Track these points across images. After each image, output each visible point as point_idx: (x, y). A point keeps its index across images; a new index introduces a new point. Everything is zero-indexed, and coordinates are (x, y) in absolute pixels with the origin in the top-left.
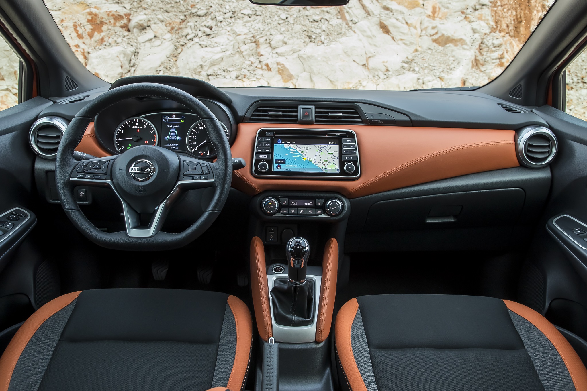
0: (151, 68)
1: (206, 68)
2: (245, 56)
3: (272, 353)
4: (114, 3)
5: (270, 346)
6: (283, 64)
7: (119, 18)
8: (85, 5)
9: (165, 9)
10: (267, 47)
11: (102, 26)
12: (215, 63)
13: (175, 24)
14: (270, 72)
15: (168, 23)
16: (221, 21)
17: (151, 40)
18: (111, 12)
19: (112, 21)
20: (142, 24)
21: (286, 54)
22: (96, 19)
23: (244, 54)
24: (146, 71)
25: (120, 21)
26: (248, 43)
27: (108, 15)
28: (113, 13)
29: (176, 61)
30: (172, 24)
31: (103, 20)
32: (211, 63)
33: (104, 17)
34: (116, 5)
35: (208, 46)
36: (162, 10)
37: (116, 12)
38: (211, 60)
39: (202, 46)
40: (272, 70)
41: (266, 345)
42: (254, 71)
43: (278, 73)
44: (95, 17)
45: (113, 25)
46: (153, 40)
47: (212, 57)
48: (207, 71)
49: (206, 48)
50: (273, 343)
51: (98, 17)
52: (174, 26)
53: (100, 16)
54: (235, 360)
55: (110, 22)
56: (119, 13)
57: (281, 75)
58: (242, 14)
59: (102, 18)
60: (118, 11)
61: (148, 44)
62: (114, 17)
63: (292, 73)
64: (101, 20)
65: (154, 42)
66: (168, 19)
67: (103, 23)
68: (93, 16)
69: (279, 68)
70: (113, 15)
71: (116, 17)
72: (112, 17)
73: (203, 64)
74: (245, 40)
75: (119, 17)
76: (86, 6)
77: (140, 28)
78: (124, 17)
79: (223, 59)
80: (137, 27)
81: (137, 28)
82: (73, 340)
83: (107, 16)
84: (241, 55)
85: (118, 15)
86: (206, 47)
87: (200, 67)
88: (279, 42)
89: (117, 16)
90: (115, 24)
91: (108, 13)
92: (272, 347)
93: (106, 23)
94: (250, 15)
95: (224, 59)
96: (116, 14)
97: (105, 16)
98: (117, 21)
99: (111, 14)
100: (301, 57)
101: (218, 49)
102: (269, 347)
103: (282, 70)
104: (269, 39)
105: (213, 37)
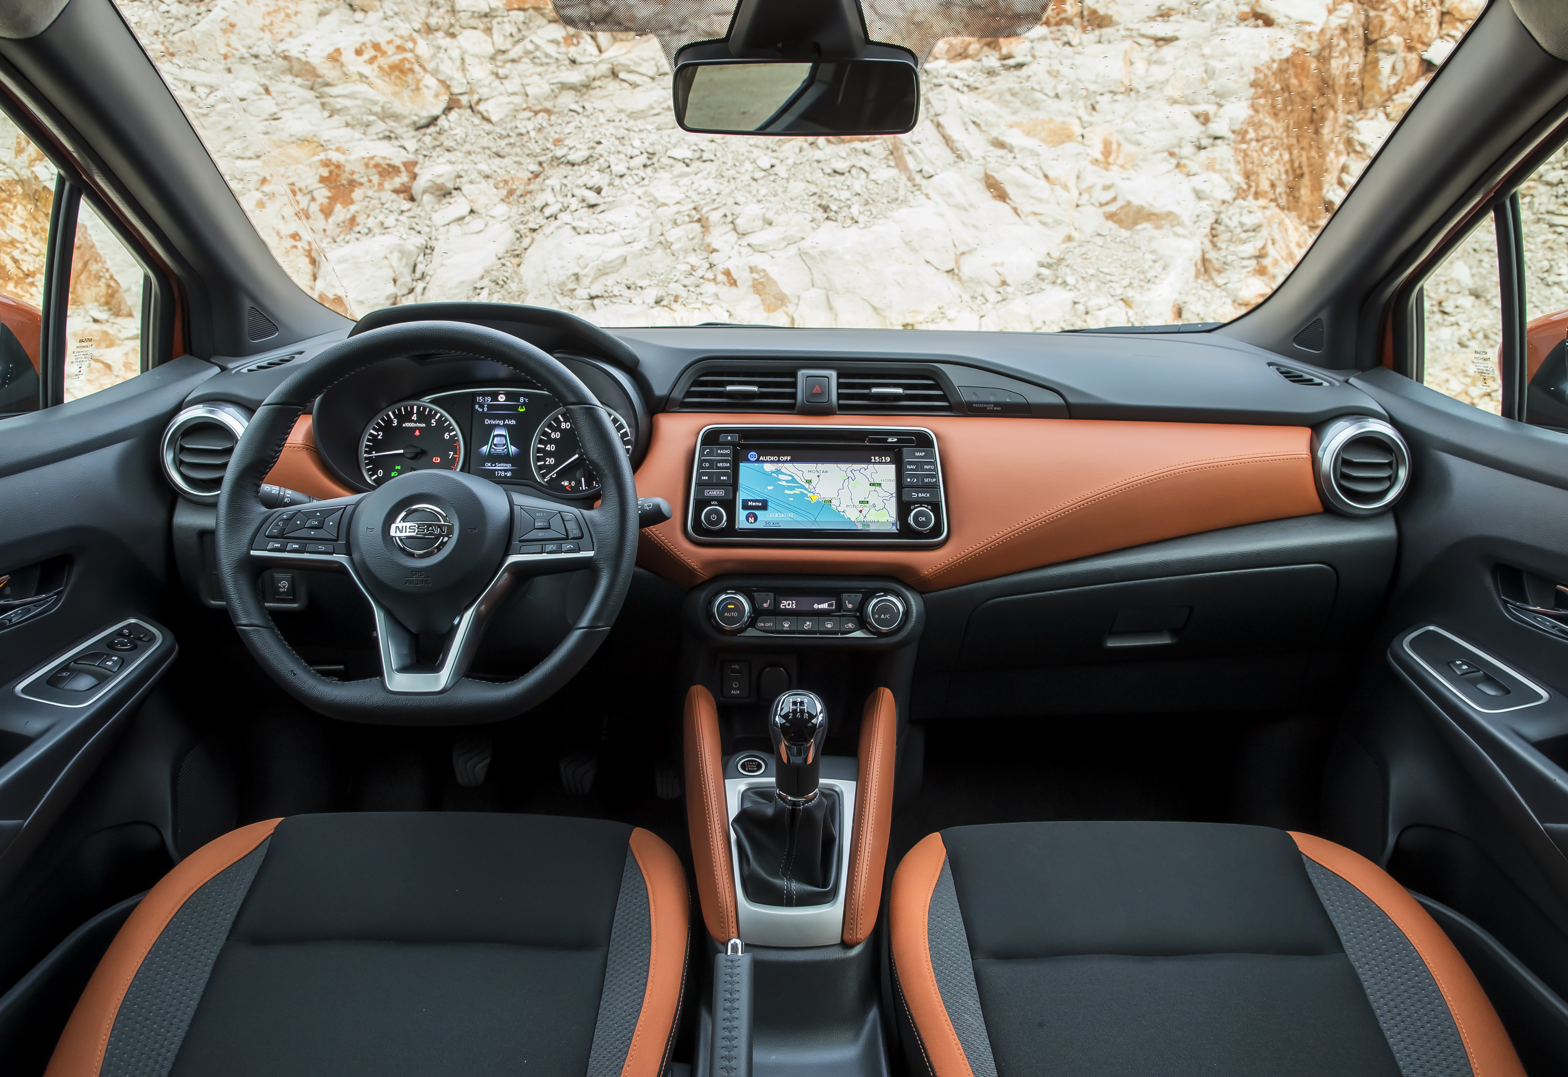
0: (462, 282)
1: (586, 281)
2: (676, 254)
3: (736, 979)
4: (379, 139)
5: (732, 961)
6: (764, 271)
7: (389, 173)
8: (315, 145)
9: (494, 150)
10: (726, 233)
11: (353, 191)
12: (608, 270)
13: (517, 183)
14: (733, 289)
15: (501, 181)
16: (621, 174)
17: (462, 219)
18: (372, 158)
19: (376, 179)
20: (443, 184)
21: (771, 248)
22: (338, 175)
23: (674, 247)
24: (450, 289)
25: (392, 178)
26: (684, 223)
27: (367, 165)
28: (378, 160)
29: (519, 265)
30: (511, 182)
31: (356, 177)
32: (600, 270)
33: (356, 170)
34: (385, 143)
35: (591, 231)
36: (487, 152)
37: (384, 158)
38: (599, 262)
39: (579, 230)
40: (738, 283)
41: (721, 957)
42: (698, 286)
43: (752, 290)
44: (336, 171)
45: (376, 187)
46: (467, 220)
47: (600, 256)
48: (589, 288)
49: (588, 235)
50: (740, 953)
51: (344, 171)
52: (514, 187)
53: (348, 168)
54: (648, 992)
55: (370, 181)
56: (390, 159)
57: (760, 295)
58: (670, 157)
59: (353, 173)
60: (389, 156)
61: (454, 227)
62: (380, 169)
63: (786, 290)
64: (350, 177)
65: (468, 223)
66: (501, 172)
67: (354, 183)
68: (332, 167)
69: (754, 280)
70: (377, 166)
71: (384, 169)
72: (374, 171)
73: (581, 273)
74: (676, 216)
75: (391, 170)
76: (317, 147)
77: (439, 193)
78: (403, 169)
79: (625, 260)
80: (432, 190)
81: (432, 193)
82: (259, 940)
83: (364, 167)
84: (668, 251)
85: (389, 165)
86: (588, 233)
87: (573, 278)
88: (754, 221)
89: (386, 167)
90: (380, 185)
91: (366, 160)
92: (737, 964)
93: (361, 184)
94: (687, 161)
95: (628, 259)
96: (383, 163)
97: (360, 169)
98: (387, 178)
99: (372, 163)
100: (806, 253)
101: (615, 238)
102: (729, 963)
103: (762, 283)
104: (733, 214)
105: (603, 211)
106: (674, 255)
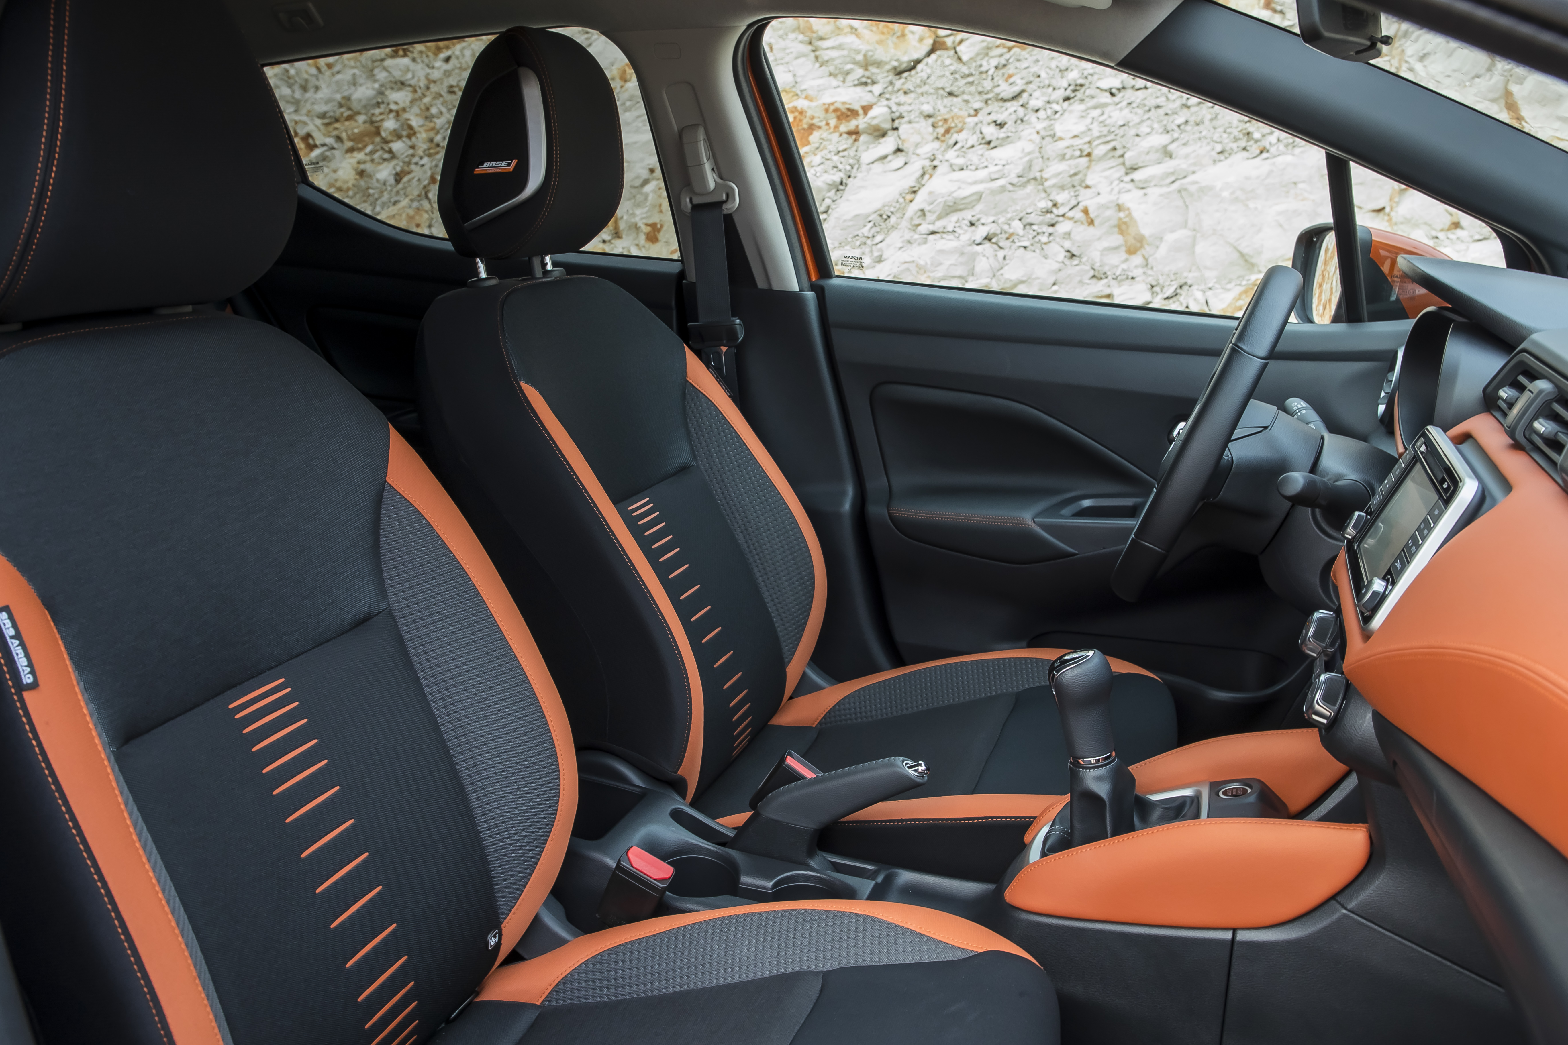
0: (857, 216)
1: (930, 217)
2: (1048, 190)
4: (855, 85)
6: (1128, 209)
7: (848, 116)
8: (791, 94)
9: (948, 90)
10: (1112, 168)
11: (811, 134)
12: (962, 207)
13: (957, 121)
14: (1091, 228)
15: (941, 120)
16: (1036, 108)
17: (885, 157)
18: (832, 104)
19: (833, 122)
20: (877, 125)
21: (1152, 184)
22: (801, 120)
23: (1047, 184)
24: (845, 221)
25: (849, 121)
26: (1072, 157)
27: (827, 111)
28: (838, 105)
29: (911, 201)
30: (950, 121)
31: (815, 121)
32: (949, 206)
33: (816, 115)
34: (859, 89)
35: (965, 168)
36: (941, 92)
37: (844, 103)
38: (950, 198)
39: (954, 167)
40: (1096, 223)
42: (1053, 225)
43: (1116, 230)
44: (799, 117)
45: (832, 130)
46: (889, 158)
47: (953, 192)
48: (934, 223)
49: (962, 172)
51: (806, 117)
52: (953, 125)
53: (809, 113)
55: (828, 124)
56: (850, 104)
57: (1124, 236)
58: (1098, 88)
59: (813, 118)
60: (849, 102)
61: (878, 167)
62: (839, 113)
63: (1146, 232)
64: (811, 122)
65: (890, 161)
66: (943, 111)
67: (813, 127)
68: (796, 114)
69: (1120, 219)
70: (836, 110)
71: (843, 114)
72: (834, 115)
74: (1066, 151)
75: (849, 113)
76: (793, 96)
77: (877, 133)
78: (861, 112)
79: (981, 197)
80: (869, 131)
81: (869, 134)
83: (824, 112)
84: (1041, 187)
85: (848, 109)
86: (962, 169)
87: (920, 213)
88: (1148, 153)
89: (845, 111)
90: (836, 127)
91: (827, 106)
93: (819, 128)
94: (1114, 91)
95: (984, 196)
96: (843, 108)
97: (820, 114)
98: (844, 121)
99: (832, 108)
100: (1186, 190)
101: (982, 174)
103: (1125, 223)
104: (1124, 147)
105: (995, 147)
106: (1046, 192)
